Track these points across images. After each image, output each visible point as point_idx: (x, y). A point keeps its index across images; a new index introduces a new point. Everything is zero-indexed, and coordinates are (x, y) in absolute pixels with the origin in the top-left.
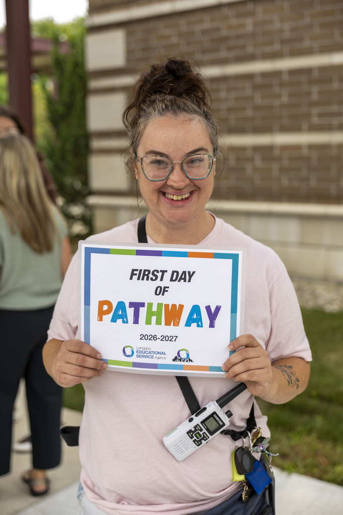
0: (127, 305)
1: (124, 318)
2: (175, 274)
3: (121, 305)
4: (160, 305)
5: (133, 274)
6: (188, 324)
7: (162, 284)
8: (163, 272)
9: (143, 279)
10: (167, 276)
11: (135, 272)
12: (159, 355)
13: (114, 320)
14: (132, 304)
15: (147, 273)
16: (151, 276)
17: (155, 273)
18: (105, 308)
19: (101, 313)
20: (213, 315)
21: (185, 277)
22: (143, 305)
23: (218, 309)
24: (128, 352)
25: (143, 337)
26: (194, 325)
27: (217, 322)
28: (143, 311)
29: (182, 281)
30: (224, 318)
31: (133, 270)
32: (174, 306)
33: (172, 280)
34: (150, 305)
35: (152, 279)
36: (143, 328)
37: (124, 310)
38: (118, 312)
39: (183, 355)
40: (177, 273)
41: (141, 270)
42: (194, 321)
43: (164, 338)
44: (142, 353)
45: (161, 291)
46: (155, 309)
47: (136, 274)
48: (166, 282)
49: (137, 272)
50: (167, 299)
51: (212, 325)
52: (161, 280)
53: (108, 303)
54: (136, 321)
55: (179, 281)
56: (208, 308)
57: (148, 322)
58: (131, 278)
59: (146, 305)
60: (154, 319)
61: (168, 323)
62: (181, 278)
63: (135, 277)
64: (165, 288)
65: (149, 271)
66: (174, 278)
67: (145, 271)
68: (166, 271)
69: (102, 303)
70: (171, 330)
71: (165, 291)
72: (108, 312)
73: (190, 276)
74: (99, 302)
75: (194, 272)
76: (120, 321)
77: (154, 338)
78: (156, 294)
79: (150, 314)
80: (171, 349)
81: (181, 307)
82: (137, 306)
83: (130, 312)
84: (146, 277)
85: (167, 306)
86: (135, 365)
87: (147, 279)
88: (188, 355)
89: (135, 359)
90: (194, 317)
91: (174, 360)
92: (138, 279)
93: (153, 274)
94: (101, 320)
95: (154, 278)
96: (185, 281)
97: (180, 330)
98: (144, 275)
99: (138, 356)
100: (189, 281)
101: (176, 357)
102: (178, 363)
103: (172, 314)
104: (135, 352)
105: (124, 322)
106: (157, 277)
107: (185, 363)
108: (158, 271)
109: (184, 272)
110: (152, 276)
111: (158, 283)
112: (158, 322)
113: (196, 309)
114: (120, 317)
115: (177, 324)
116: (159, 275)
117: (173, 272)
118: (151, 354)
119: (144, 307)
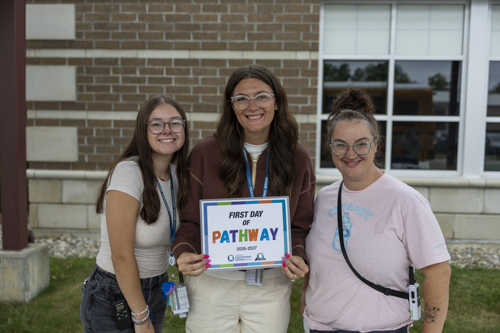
0: (229, 232)
1: (227, 239)
3: (225, 233)
4: (246, 230)
5: (230, 215)
6: (262, 239)
7: (247, 219)
8: (246, 212)
9: (236, 217)
10: (249, 214)
12: (247, 258)
13: (222, 242)
14: (231, 232)
16: (240, 215)
18: (217, 235)
19: (214, 239)
20: (274, 234)
21: (258, 214)
22: (237, 231)
23: (277, 230)
24: (231, 258)
25: (239, 249)
26: (265, 239)
27: (277, 237)
28: (237, 235)
30: (280, 234)
31: (231, 213)
32: (253, 230)
33: (251, 216)
34: (241, 231)
35: (241, 217)
36: (238, 244)
37: (227, 235)
38: (224, 237)
39: (260, 256)
40: (254, 212)
41: (235, 213)
42: (265, 237)
43: (250, 248)
44: (238, 258)
45: (246, 223)
46: (243, 233)
48: (248, 218)
49: (233, 214)
50: (250, 227)
51: (274, 239)
52: (246, 217)
53: (218, 232)
54: (234, 241)
56: (271, 230)
57: (241, 240)
58: (230, 218)
59: (239, 231)
60: (243, 238)
61: (251, 240)
62: (256, 215)
63: (232, 217)
64: (248, 221)
65: (239, 213)
67: (237, 213)
68: (248, 212)
69: (214, 233)
70: (252, 243)
71: (248, 222)
72: (218, 237)
73: (261, 214)
75: (262, 211)
76: (225, 242)
77: (244, 249)
78: (243, 224)
79: (241, 236)
80: (253, 254)
81: (257, 230)
82: (234, 232)
83: (230, 236)
85: (250, 230)
86: (235, 265)
87: (238, 217)
88: (263, 256)
89: (235, 262)
90: (265, 235)
91: (256, 260)
92: (234, 217)
93: (241, 214)
94: (215, 242)
96: (258, 216)
97: (258, 243)
98: (236, 215)
99: (236, 260)
100: (260, 216)
101: (257, 258)
102: (258, 261)
103: (253, 235)
104: (235, 258)
105: (227, 242)
106: (243, 215)
107: (262, 261)
108: (243, 213)
109: (257, 212)
111: (244, 218)
112: (246, 240)
113: (265, 231)
114: (225, 239)
115: (255, 240)
116: (244, 214)
117: (252, 212)
118: (243, 258)
119: (237, 232)
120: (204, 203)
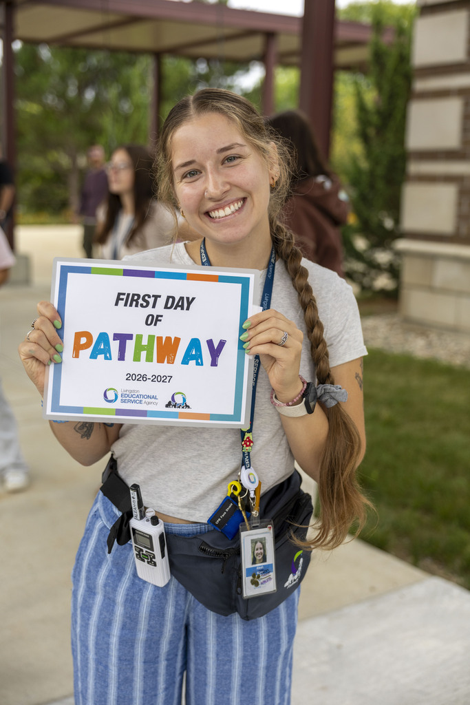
0: (111, 337)
1: (107, 353)
2: (171, 300)
3: (103, 337)
4: (151, 338)
5: (118, 299)
6: (185, 362)
7: (155, 312)
8: (156, 297)
9: (131, 305)
10: (161, 302)
11: (121, 297)
12: (149, 400)
13: (93, 356)
14: (116, 336)
15: (136, 298)
16: (141, 301)
17: (146, 298)
18: (83, 340)
19: (78, 348)
20: (216, 351)
21: (184, 303)
22: (130, 337)
23: (222, 343)
24: (111, 396)
25: (130, 377)
26: (193, 363)
27: (220, 360)
28: (130, 345)
29: (179, 309)
30: (229, 355)
31: (119, 294)
32: (168, 339)
33: (166, 307)
34: (140, 337)
35: (142, 305)
36: (129, 365)
37: (107, 344)
38: (100, 346)
39: (179, 400)
40: (174, 298)
41: (128, 295)
42: (193, 358)
43: (156, 378)
44: (127, 397)
45: (153, 320)
46: (145, 342)
47: (122, 299)
48: (159, 309)
49: (125, 297)
50: (161, 330)
51: (214, 364)
52: (154, 306)
53: (88, 335)
54: (122, 357)
55: (175, 308)
56: (210, 343)
57: (137, 358)
58: (117, 304)
59: (134, 337)
60: (144, 354)
61: (160, 360)
62: (177, 306)
63: (121, 303)
64: (158, 316)
65: (139, 296)
66: (169, 306)
67: (134, 295)
68: (160, 296)
69: (78, 335)
70: (163, 369)
71: (157, 320)
72: (86, 346)
73: (189, 303)
74: (76, 333)
75: (193, 299)
76: (101, 357)
77: (143, 378)
78: (147, 324)
79: (139, 348)
80: (163, 393)
81: (177, 340)
82: (123, 338)
83: (115, 346)
84: (134, 303)
85: (160, 339)
86: (119, 412)
87: (137, 306)
88: (184, 400)
89: (118, 405)
90: (193, 353)
91: (168, 405)
92: (126, 305)
93: (144, 299)
94: (77, 356)
95: (145, 304)
96: (182, 309)
97: (175, 369)
98: (133, 300)
99: (123, 401)
100: (188, 309)
101: (170, 403)
102: (172, 409)
103: (166, 349)
104: (119, 396)
105: (106, 358)
106: (148, 303)
107: (180, 410)
108: (149, 296)
109: (182, 298)
110: (143, 302)
111: (149, 310)
112: (149, 359)
113: (195, 343)
114: (101, 352)
115: (171, 361)
116: (151, 300)
117: (168, 298)
118: (139, 398)
119: (132, 339)
120: (62, 267)
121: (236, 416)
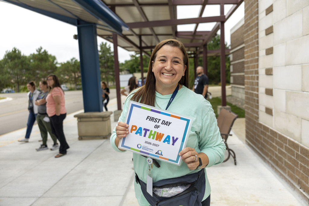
0: (143, 129)
1: (140, 133)
2: (164, 122)
3: (140, 128)
4: (155, 132)
5: (148, 118)
6: (164, 142)
7: (158, 124)
8: (159, 120)
9: (151, 121)
10: (161, 122)
11: (149, 117)
12: (150, 150)
13: (136, 133)
14: (144, 129)
15: (153, 119)
16: (154, 120)
17: (156, 119)
18: (134, 128)
19: (132, 130)
20: (174, 141)
21: (168, 124)
22: (149, 130)
23: (177, 139)
24: (139, 146)
25: (146, 142)
26: (166, 143)
27: (175, 144)
28: (148, 133)
29: (166, 125)
30: (178, 143)
31: (148, 116)
32: (160, 134)
33: (162, 124)
35: (154, 121)
36: (146, 139)
37: (141, 131)
38: (139, 131)
39: (160, 152)
40: (165, 121)
41: (151, 117)
42: (167, 141)
43: (154, 145)
44: (144, 148)
46: (153, 133)
47: (149, 118)
48: (160, 124)
49: (150, 118)
50: (159, 130)
51: (173, 144)
53: (136, 127)
54: (145, 136)
55: (165, 125)
56: (173, 138)
57: (149, 137)
59: (150, 131)
60: (152, 136)
61: (156, 139)
62: (165, 124)
63: (148, 119)
64: (159, 126)
65: (154, 118)
66: (163, 123)
67: (153, 118)
68: (161, 120)
69: (133, 126)
70: (157, 142)
71: (158, 127)
72: (135, 130)
73: (169, 124)
74: (132, 125)
75: (171, 123)
76: (138, 134)
77: (150, 143)
78: (155, 127)
79: (151, 134)
80: (156, 150)
81: (163, 134)
82: (146, 130)
83: (143, 132)
84: (152, 120)
85: (158, 133)
86: (141, 152)
87: (153, 121)
88: (161, 153)
89: (141, 149)
91: (156, 153)
92: (149, 120)
93: (155, 120)
94: (132, 132)
95: (155, 121)
96: (167, 125)
97: (161, 143)
98: (152, 119)
99: (143, 149)
100: (169, 126)
102: (157, 155)
103: (159, 137)
104: (142, 147)
105: (140, 135)
106: (156, 121)
107: (160, 156)
108: (157, 119)
109: (167, 122)
111: (156, 123)
112: (153, 138)
113: (168, 137)
115: (160, 141)
116: (158, 121)
117: (163, 121)
118: (148, 149)
119: (149, 131)
120: (132, 104)
121: (177, 161)
